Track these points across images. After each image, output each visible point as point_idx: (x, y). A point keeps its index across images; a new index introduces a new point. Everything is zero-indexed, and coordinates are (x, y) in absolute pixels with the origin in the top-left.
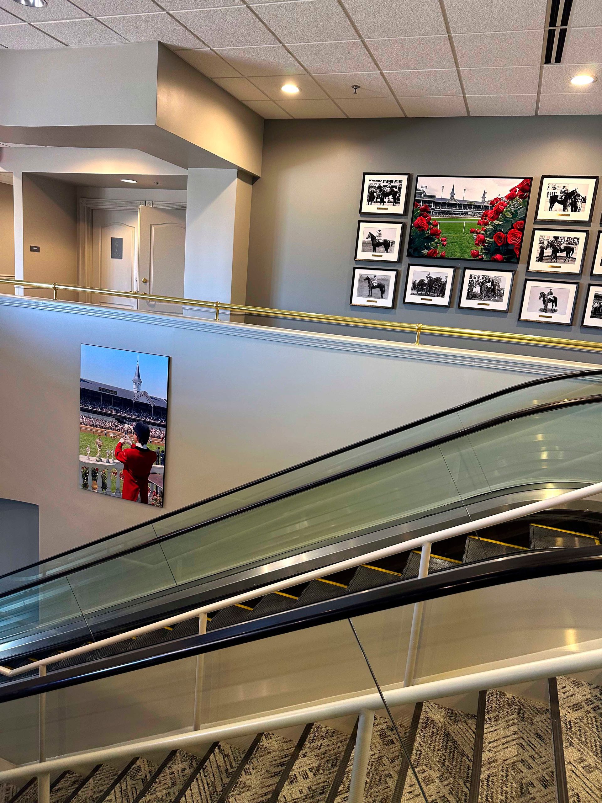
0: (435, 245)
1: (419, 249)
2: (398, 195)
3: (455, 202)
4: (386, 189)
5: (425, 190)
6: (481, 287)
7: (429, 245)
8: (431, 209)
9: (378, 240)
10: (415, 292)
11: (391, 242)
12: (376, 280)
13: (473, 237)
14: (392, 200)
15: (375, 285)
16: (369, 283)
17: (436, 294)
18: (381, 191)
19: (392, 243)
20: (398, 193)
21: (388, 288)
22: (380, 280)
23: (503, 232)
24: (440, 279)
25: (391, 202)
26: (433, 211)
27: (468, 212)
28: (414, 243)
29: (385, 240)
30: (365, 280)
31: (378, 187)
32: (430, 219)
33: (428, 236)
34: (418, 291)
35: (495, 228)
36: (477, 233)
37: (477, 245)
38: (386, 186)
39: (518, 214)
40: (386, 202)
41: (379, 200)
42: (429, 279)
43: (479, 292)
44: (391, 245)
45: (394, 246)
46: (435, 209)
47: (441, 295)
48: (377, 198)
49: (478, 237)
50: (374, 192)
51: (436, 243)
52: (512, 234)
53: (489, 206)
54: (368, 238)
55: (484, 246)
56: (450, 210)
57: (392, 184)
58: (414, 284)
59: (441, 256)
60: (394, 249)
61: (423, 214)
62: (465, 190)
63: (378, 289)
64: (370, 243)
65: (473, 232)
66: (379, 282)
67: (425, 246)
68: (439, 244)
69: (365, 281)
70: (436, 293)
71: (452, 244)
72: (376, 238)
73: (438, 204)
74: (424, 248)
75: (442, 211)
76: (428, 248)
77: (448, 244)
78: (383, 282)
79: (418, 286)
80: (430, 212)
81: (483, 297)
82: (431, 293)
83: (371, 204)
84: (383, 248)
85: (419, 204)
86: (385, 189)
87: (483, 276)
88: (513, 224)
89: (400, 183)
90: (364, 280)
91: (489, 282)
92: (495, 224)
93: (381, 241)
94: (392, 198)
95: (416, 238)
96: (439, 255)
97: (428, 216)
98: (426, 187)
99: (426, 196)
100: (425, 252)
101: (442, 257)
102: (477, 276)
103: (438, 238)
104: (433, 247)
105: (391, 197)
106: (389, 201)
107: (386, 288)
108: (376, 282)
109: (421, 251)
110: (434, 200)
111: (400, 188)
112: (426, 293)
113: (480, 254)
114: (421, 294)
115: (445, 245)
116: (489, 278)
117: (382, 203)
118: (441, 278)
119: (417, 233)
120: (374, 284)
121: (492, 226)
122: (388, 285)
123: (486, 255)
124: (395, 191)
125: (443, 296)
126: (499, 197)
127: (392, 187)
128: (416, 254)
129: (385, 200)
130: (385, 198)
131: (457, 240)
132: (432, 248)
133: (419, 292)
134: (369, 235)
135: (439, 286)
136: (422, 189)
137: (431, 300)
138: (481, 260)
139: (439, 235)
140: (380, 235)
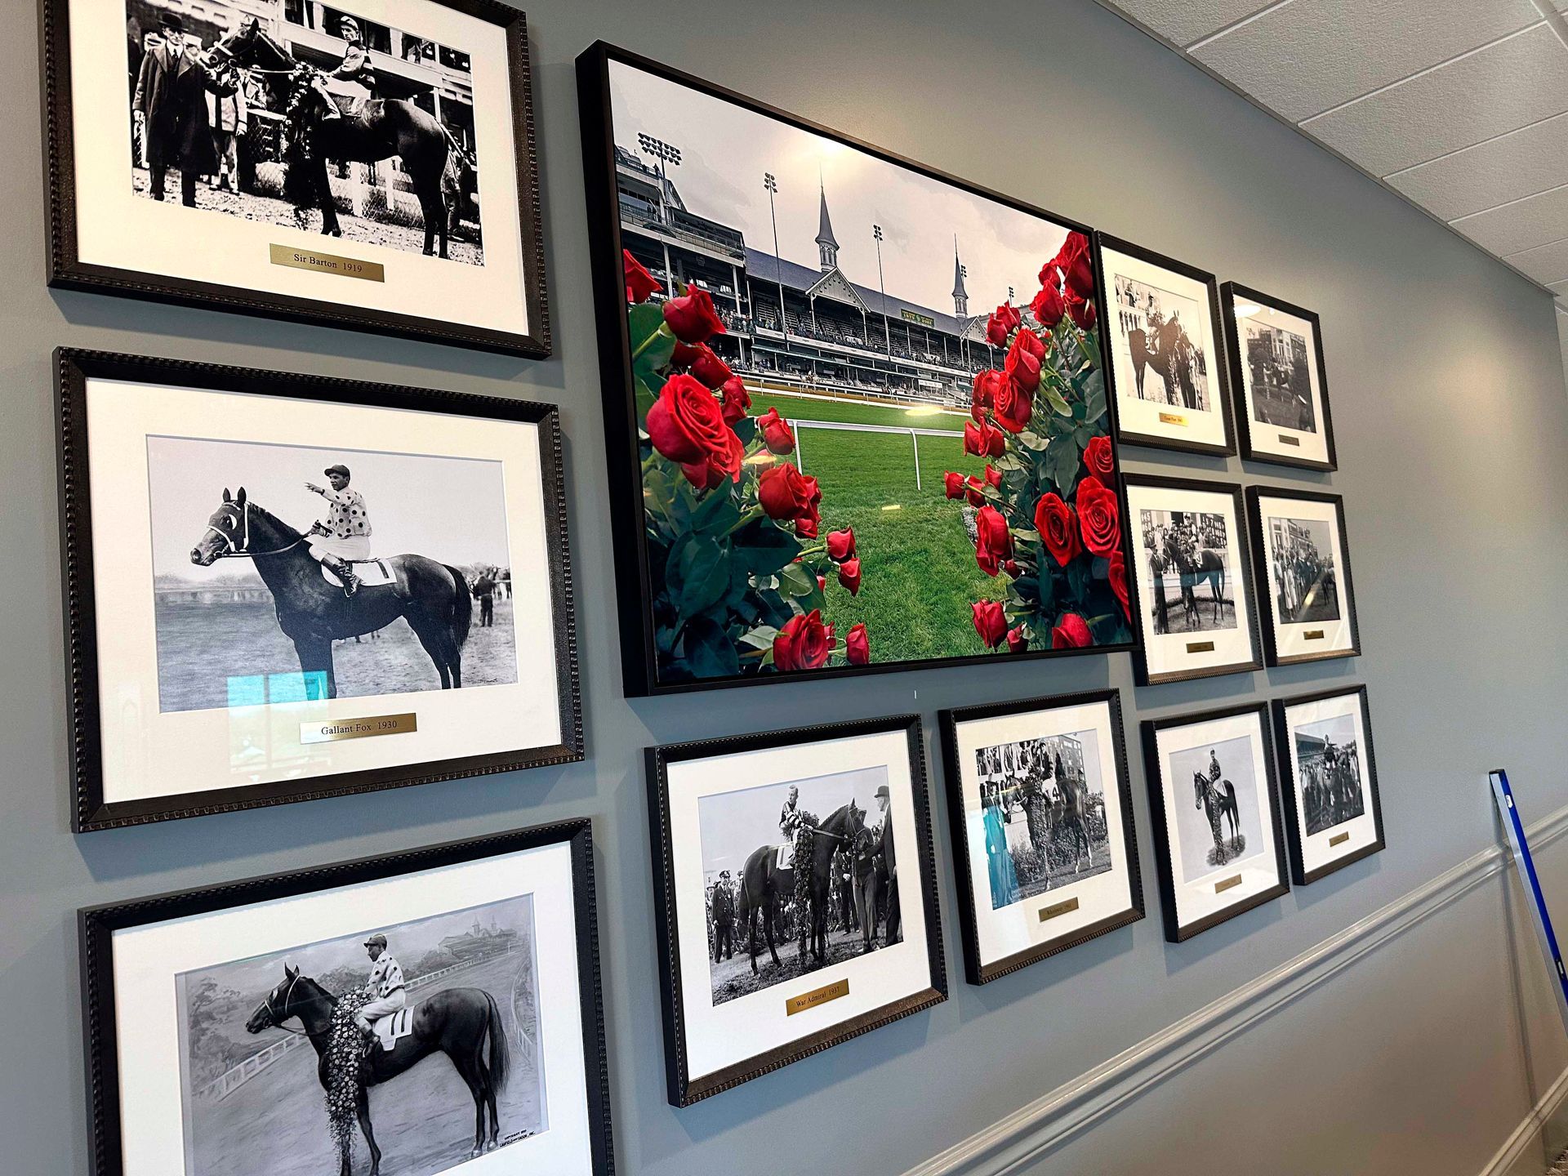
0: (805, 583)
1: (719, 617)
2: (452, 170)
3: (850, 301)
4: (327, 84)
5: (670, 171)
6: (1027, 808)
7: (775, 585)
8: (735, 328)
9: (343, 569)
10: (738, 967)
11: (472, 580)
12: (395, 980)
13: (960, 519)
14: (412, 205)
15: (387, 1035)
16: (321, 1042)
17: (860, 934)
18: (279, 90)
19: (485, 589)
20: (452, 156)
21: (531, 1021)
22: (433, 964)
23: (1058, 492)
24: (858, 815)
25: (398, 219)
26: (747, 344)
27: (914, 371)
28: (679, 583)
29: (419, 573)
30: (271, 1016)
31: (236, 45)
32: (745, 400)
33: (757, 521)
34: (755, 953)
35: (1030, 471)
36: (977, 501)
37: (989, 568)
38: (329, 62)
39: (1088, 402)
40: (358, 209)
41: (272, 172)
42: (796, 832)
43: (1029, 845)
44: (476, 605)
45: (509, 620)
46: (759, 330)
47: (882, 931)
48: (253, 149)
49: (983, 523)
50: (198, 79)
51: (811, 571)
52: (1091, 500)
53: (984, 348)
54: (219, 550)
55: (1014, 572)
56: (836, 347)
57: (380, 61)
58: (720, 908)
59: (849, 658)
60: (511, 644)
61: (694, 356)
62: (878, 234)
63: (437, 1067)
64: (251, 609)
65: (955, 492)
66: (432, 988)
67: (751, 595)
68: (822, 573)
69: (270, 1034)
70: (856, 926)
71: (888, 568)
72: (317, 552)
73: (764, 294)
74: (749, 613)
75: (795, 347)
76: (769, 610)
77: (870, 568)
78: (471, 982)
79: (744, 918)
80: (730, 347)
81: (1047, 867)
82: (834, 938)
83: (189, 200)
84: (404, 641)
85: (654, 274)
86: (316, 84)
87: (1022, 744)
88: (1081, 450)
89: (457, 76)
90: (255, 1027)
91: (1047, 776)
92: (1026, 449)
93: (368, 577)
94: (409, 188)
95: (687, 537)
96: (839, 653)
97: (729, 377)
98: (674, 155)
99: (684, 220)
100: (762, 638)
101: (858, 665)
102: (1002, 750)
103: (813, 534)
104: (800, 600)
105: (390, 170)
106: (378, 201)
107: (512, 1029)
108: (400, 996)
109: (734, 639)
110: (740, 264)
111: (460, 116)
112: (803, 945)
113: (1010, 619)
114: (777, 973)
115: (857, 579)
116: (1045, 749)
117: (317, 216)
118: (860, 806)
119: (681, 503)
120: (382, 1029)
121: (1020, 457)
122: (526, 993)
123: (1032, 625)
124: (423, 133)
125: (894, 938)
126: (1014, 305)
127: (388, 87)
128: (709, 663)
129: (337, 187)
130: (331, 169)
131: (902, 542)
132: (793, 604)
133: (765, 959)
134: (225, 523)
135: (863, 869)
136: (650, 161)
137: (840, 989)
138: (1020, 651)
139: (811, 514)
140: (350, 520)
